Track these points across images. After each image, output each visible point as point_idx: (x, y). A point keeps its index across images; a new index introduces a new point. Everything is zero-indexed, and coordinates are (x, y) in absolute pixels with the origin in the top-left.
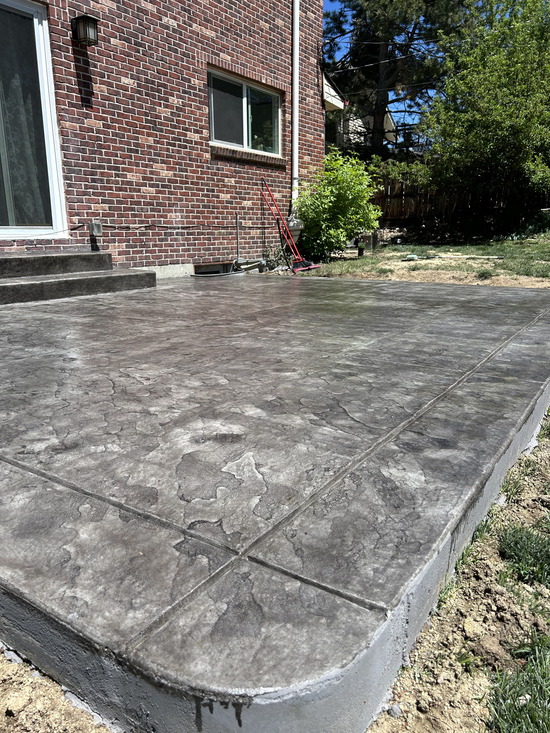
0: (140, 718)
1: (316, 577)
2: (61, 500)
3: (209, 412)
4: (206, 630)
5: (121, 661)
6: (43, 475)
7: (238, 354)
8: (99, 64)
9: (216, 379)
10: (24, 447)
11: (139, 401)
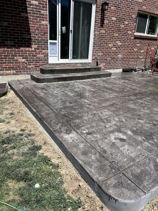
0: (100, 195)
1: (134, 182)
2: (89, 148)
3: (119, 130)
4: (112, 185)
5: (98, 185)
6: (85, 140)
8: (107, 14)
9: (122, 119)
10: (82, 131)
11: (104, 122)
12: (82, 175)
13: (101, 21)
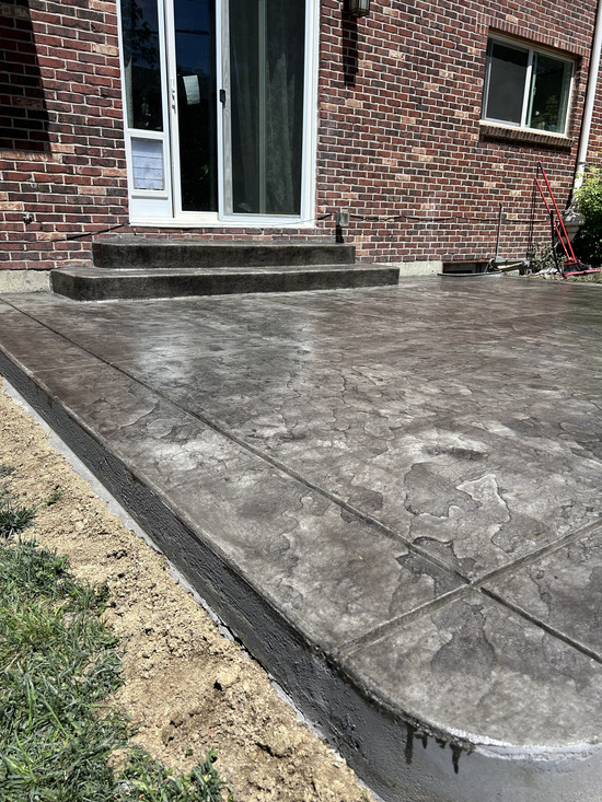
0: (344, 729)
1: (566, 631)
2: (285, 487)
3: (445, 422)
4: (426, 656)
5: (331, 664)
6: (270, 460)
7: (485, 363)
8: (368, 35)
9: (456, 388)
10: (255, 431)
11: (369, 401)
12: (240, 627)
13: (344, 60)
